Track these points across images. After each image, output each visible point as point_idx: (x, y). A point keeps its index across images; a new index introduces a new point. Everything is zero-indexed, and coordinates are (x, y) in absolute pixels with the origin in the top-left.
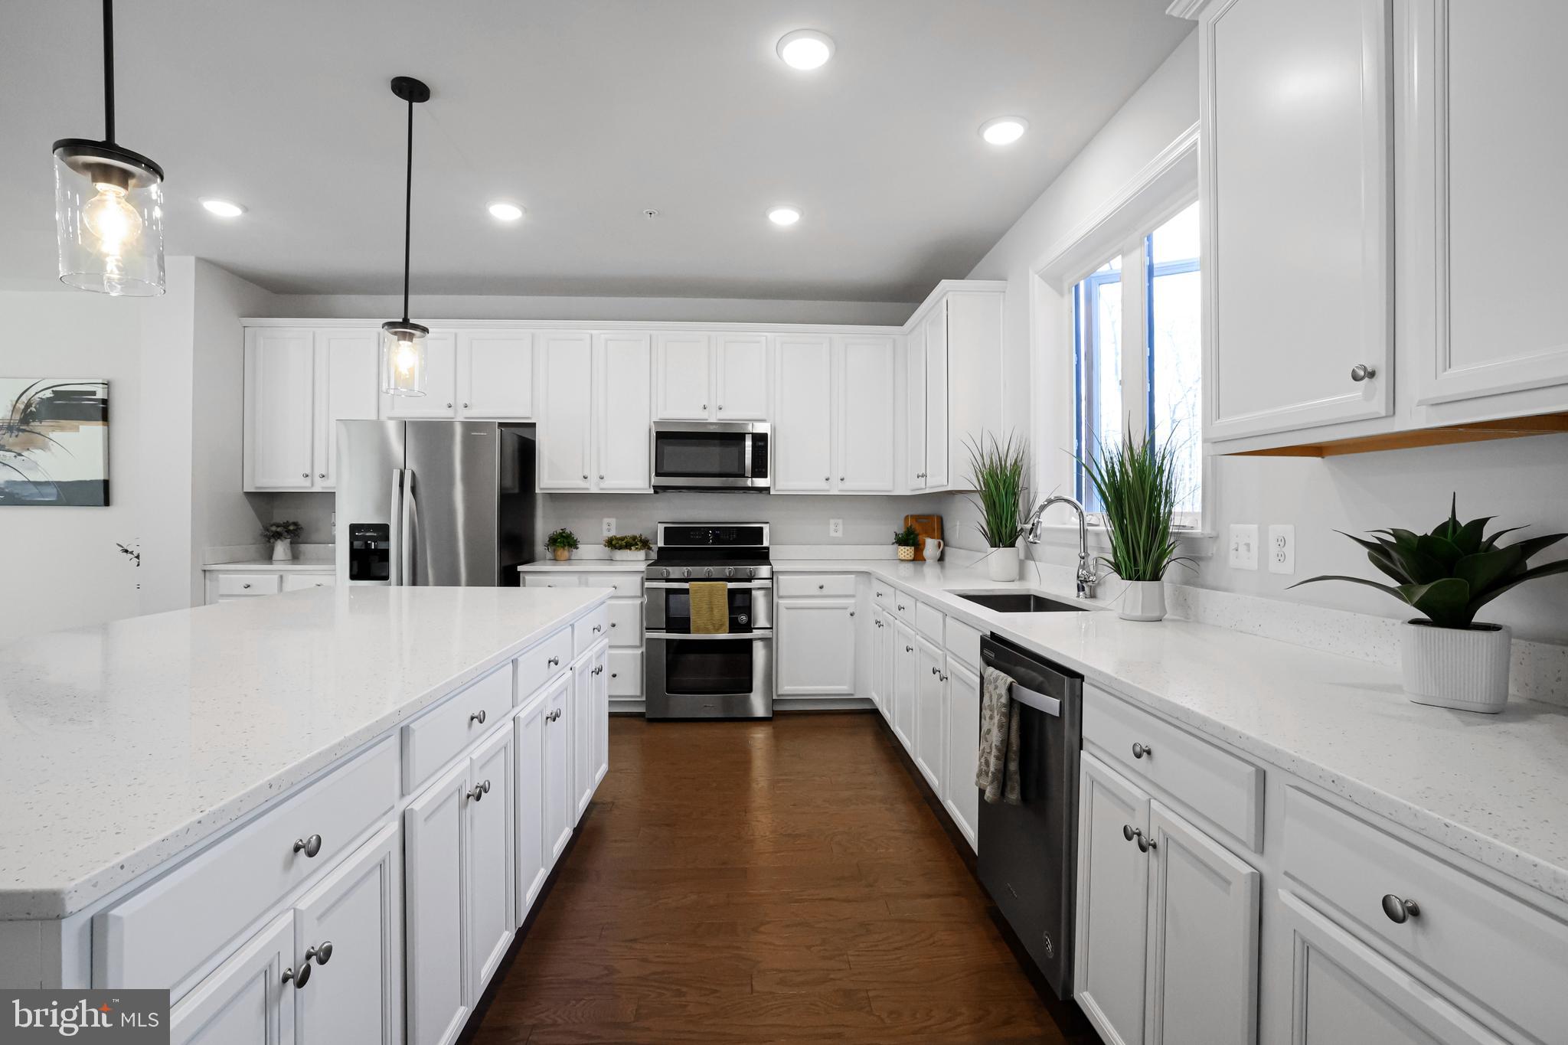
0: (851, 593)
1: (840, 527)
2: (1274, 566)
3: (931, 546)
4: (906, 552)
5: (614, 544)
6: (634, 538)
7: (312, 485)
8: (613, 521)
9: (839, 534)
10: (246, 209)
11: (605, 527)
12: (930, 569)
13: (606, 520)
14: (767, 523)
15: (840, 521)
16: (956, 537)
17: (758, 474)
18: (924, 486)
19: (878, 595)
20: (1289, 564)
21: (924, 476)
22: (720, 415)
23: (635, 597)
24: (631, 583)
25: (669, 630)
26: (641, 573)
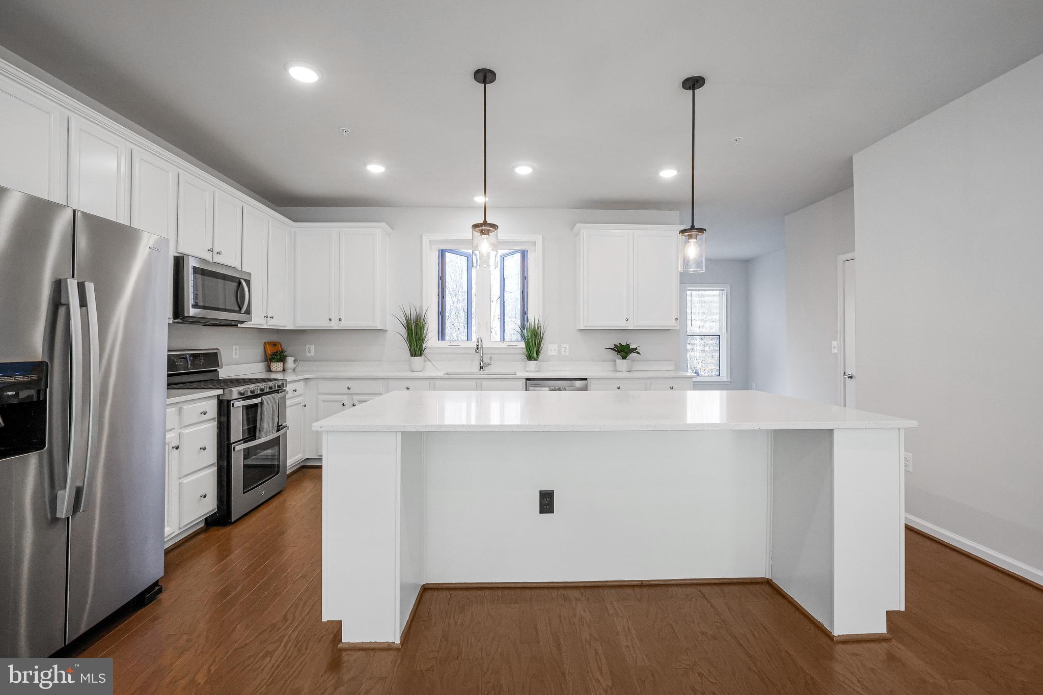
0: (303, 393)
1: (238, 351)
2: (563, 354)
3: (290, 360)
9: (237, 357)
14: (218, 350)
15: (237, 347)
16: (308, 355)
17: (248, 312)
18: (335, 325)
19: (349, 388)
20: (567, 354)
21: (340, 320)
22: (218, 259)
23: (214, 419)
24: (211, 407)
25: (245, 440)
26: (218, 396)
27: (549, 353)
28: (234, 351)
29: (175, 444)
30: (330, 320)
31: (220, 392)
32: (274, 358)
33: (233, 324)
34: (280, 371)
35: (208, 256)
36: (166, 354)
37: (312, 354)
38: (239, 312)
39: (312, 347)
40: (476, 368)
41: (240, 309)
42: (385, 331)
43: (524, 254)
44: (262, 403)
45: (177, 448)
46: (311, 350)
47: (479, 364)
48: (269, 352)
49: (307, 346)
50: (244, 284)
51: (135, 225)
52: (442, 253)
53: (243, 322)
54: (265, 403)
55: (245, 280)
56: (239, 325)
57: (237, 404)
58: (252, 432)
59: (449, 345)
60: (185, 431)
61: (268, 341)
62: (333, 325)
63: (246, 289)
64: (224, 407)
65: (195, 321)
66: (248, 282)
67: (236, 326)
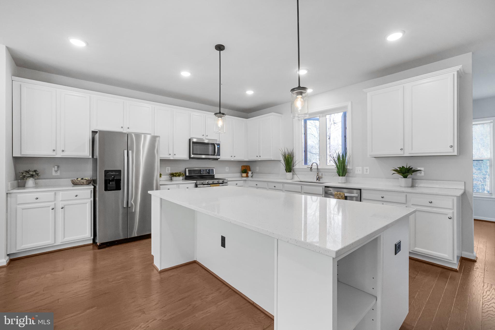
0: (242, 185)
1: (228, 169)
2: (365, 173)
3: (250, 173)
4: (244, 175)
5: (173, 175)
6: (180, 173)
7: (56, 154)
8: (169, 168)
9: (228, 171)
10: (88, 44)
11: (167, 170)
12: (250, 178)
13: (167, 168)
14: (214, 168)
15: (228, 167)
16: (257, 171)
17: (219, 155)
18: (259, 159)
19: (257, 185)
20: (368, 173)
21: (260, 156)
26: (197, 183)
27: (356, 172)
28: (226, 169)
30: (257, 157)
32: (244, 172)
34: (245, 177)
38: (214, 155)
40: (315, 180)
42: (279, 161)
46: (258, 169)
47: (317, 177)
48: (243, 169)
49: (257, 167)
50: (216, 145)
52: (305, 121)
59: (307, 167)
61: (243, 165)
66: (219, 145)
67: (218, 160)
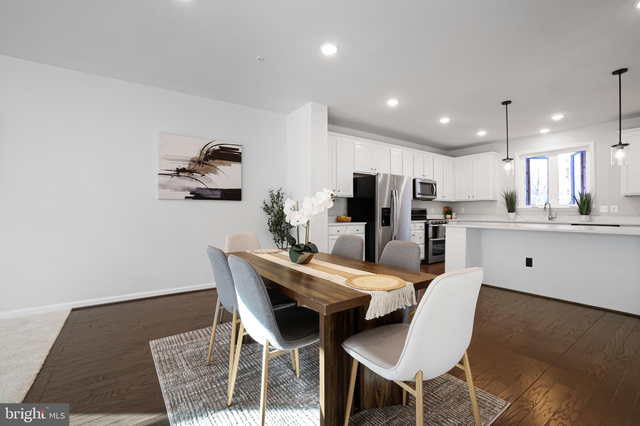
2: (612, 211)
3: (454, 214)
4: (449, 216)
12: (455, 220)
14: (426, 209)
16: (461, 212)
17: (435, 195)
18: (471, 199)
20: (616, 211)
21: (473, 197)
22: (426, 178)
23: (423, 230)
24: (423, 225)
25: (433, 238)
26: (425, 222)
27: (601, 211)
28: (432, 210)
29: (413, 234)
30: (469, 197)
31: (425, 221)
32: (447, 213)
33: (431, 200)
35: (422, 178)
36: (411, 209)
37: (463, 212)
38: (432, 195)
39: (463, 209)
40: (546, 220)
41: (433, 194)
42: (496, 201)
43: (583, 154)
44: (439, 226)
45: (414, 235)
46: (463, 210)
47: (548, 217)
48: (446, 210)
49: (461, 209)
50: (434, 185)
51: (403, 175)
52: (528, 161)
53: (434, 199)
54: (440, 227)
55: (434, 184)
56: (433, 200)
57: (431, 225)
58: (435, 235)
59: (532, 207)
60: (416, 231)
61: (445, 206)
62: (470, 199)
63: (435, 187)
64: (427, 226)
65: (419, 199)
66: (435, 185)
67: (432, 200)
